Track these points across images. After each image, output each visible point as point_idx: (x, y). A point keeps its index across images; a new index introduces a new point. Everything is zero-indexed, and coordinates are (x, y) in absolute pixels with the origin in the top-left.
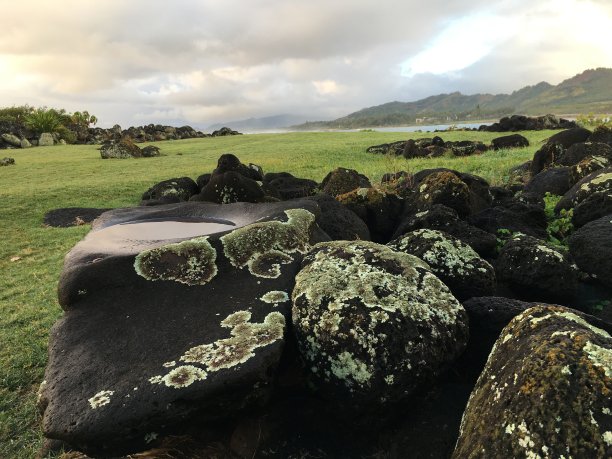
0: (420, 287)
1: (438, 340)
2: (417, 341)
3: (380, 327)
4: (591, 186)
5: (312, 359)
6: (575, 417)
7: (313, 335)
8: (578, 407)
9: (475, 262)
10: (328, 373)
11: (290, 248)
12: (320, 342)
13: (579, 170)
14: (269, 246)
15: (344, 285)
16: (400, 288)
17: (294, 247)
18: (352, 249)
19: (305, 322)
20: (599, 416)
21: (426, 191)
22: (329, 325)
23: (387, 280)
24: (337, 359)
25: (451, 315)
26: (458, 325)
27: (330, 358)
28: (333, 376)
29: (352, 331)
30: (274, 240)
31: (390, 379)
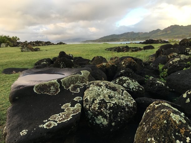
0: (122, 95)
1: (128, 111)
2: (121, 112)
3: (110, 108)
4: (173, 62)
5: (90, 118)
6: (168, 136)
7: (90, 110)
8: (169, 133)
9: (139, 87)
10: (95, 122)
11: (82, 83)
12: (92, 113)
13: (169, 57)
14: (76, 83)
15: (99, 95)
16: (116, 96)
17: (84, 83)
18: (102, 83)
19: (88, 107)
20: (175, 135)
21: (124, 64)
22: (95, 108)
23: (112, 93)
24: (97, 118)
25: (131, 104)
26: (134, 107)
27: (95, 118)
29: (102, 109)
30: (77, 80)
31: (113, 124)
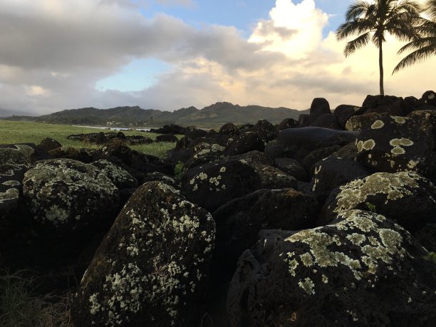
0: (96, 179)
1: (104, 200)
2: (93, 199)
3: (73, 193)
4: (199, 156)
5: (35, 212)
6: (151, 205)
7: (36, 198)
8: (152, 202)
9: (128, 176)
10: (44, 218)
11: (20, 164)
12: (40, 202)
13: (196, 149)
14: (5, 161)
15: (55, 176)
16: (85, 178)
17: (22, 163)
18: (60, 161)
19: (32, 192)
20: (160, 204)
21: (106, 150)
22: (45, 192)
23: (79, 175)
24: (49, 210)
25: (111, 191)
26: (114, 196)
27: (45, 210)
28: (46, 219)
29: (59, 194)
30: (9, 158)
31: (78, 218)
